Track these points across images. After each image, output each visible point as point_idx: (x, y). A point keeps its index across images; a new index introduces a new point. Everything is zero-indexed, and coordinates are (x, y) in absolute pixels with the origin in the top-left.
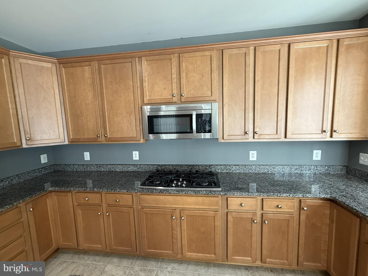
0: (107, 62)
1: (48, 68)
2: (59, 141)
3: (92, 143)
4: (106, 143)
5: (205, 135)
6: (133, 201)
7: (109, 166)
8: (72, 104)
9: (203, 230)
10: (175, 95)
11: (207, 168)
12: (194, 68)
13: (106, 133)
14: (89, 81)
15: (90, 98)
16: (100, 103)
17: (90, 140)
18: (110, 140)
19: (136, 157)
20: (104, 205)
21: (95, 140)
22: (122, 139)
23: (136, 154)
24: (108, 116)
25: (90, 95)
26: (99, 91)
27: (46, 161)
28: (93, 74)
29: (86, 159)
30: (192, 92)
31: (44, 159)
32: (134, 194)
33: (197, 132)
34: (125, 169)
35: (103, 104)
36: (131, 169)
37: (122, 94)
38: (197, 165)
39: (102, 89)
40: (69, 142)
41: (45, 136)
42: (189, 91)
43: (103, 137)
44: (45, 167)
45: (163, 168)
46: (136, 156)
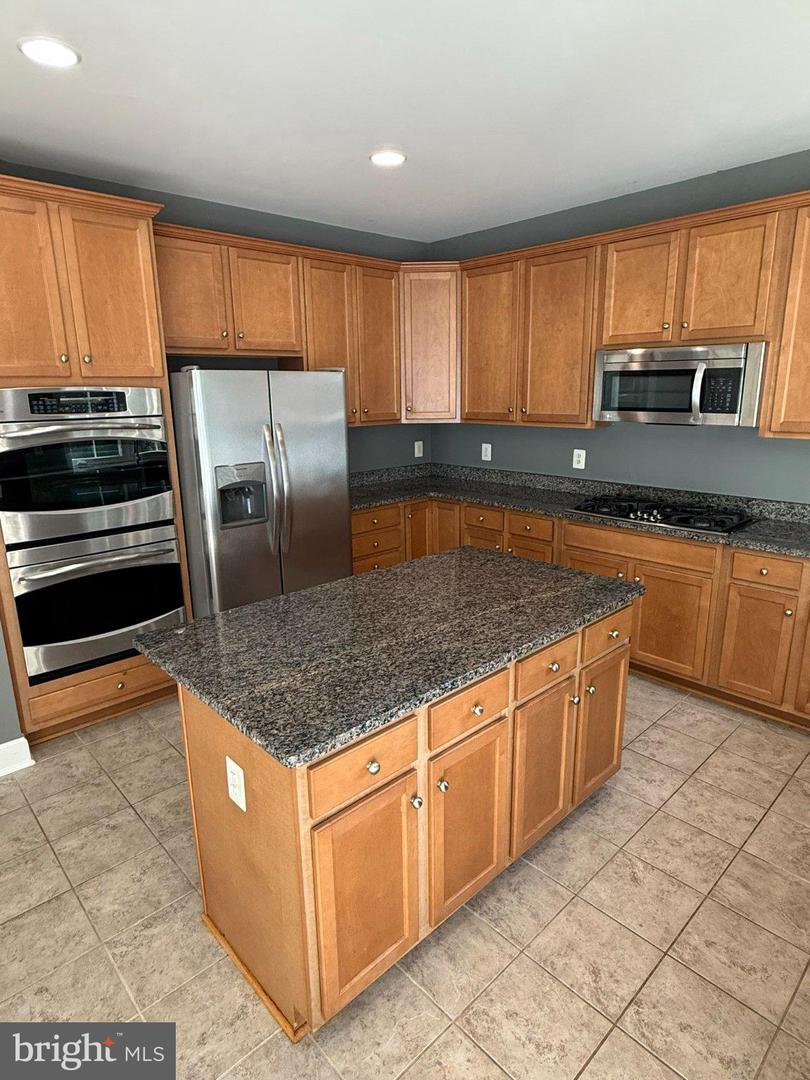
0: (543, 260)
1: (444, 282)
2: (447, 415)
3: (499, 423)
4: (522, 424)
5: (705, 418)
6: (553, 535)
7: (524, 477)
8: (474, 345)
9: (674, 611)
10: (667, 326)
11: (740, 504)
12: (721, 259)
13: (524, 404)
14: (506, 303)
15: (504, 335)
16: (521, 344)
17: (496, 417)
18: (530, 418)
19: (579, 462)
20: (506, 535)
21: (504, 417)
22: (553, 419)
23: (579, 456)
24: (532, 372)
25: (505, 329)
26: (522, 321)
27: (421, 455)
28: (514, 286)
29: (484, 458)
30: (709, 316)
31: (418, 450)
32: (556, 522)
33: (703, 409)
34: (554, 486)
35: (526, 346)
36: (566, 487)
37: (562, 326)
38: (714, 496)
39: (526, 316)
40: (462, 418)
41: (430, 407)
42: (702, 315)
43: (519, 412)
44: (419, 465)
45: (633, 492)
46: (579, 460)
